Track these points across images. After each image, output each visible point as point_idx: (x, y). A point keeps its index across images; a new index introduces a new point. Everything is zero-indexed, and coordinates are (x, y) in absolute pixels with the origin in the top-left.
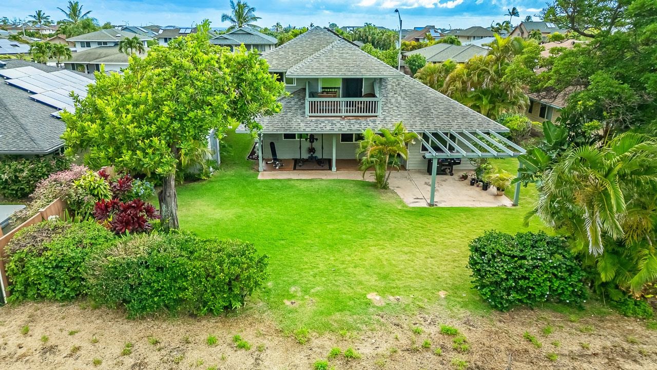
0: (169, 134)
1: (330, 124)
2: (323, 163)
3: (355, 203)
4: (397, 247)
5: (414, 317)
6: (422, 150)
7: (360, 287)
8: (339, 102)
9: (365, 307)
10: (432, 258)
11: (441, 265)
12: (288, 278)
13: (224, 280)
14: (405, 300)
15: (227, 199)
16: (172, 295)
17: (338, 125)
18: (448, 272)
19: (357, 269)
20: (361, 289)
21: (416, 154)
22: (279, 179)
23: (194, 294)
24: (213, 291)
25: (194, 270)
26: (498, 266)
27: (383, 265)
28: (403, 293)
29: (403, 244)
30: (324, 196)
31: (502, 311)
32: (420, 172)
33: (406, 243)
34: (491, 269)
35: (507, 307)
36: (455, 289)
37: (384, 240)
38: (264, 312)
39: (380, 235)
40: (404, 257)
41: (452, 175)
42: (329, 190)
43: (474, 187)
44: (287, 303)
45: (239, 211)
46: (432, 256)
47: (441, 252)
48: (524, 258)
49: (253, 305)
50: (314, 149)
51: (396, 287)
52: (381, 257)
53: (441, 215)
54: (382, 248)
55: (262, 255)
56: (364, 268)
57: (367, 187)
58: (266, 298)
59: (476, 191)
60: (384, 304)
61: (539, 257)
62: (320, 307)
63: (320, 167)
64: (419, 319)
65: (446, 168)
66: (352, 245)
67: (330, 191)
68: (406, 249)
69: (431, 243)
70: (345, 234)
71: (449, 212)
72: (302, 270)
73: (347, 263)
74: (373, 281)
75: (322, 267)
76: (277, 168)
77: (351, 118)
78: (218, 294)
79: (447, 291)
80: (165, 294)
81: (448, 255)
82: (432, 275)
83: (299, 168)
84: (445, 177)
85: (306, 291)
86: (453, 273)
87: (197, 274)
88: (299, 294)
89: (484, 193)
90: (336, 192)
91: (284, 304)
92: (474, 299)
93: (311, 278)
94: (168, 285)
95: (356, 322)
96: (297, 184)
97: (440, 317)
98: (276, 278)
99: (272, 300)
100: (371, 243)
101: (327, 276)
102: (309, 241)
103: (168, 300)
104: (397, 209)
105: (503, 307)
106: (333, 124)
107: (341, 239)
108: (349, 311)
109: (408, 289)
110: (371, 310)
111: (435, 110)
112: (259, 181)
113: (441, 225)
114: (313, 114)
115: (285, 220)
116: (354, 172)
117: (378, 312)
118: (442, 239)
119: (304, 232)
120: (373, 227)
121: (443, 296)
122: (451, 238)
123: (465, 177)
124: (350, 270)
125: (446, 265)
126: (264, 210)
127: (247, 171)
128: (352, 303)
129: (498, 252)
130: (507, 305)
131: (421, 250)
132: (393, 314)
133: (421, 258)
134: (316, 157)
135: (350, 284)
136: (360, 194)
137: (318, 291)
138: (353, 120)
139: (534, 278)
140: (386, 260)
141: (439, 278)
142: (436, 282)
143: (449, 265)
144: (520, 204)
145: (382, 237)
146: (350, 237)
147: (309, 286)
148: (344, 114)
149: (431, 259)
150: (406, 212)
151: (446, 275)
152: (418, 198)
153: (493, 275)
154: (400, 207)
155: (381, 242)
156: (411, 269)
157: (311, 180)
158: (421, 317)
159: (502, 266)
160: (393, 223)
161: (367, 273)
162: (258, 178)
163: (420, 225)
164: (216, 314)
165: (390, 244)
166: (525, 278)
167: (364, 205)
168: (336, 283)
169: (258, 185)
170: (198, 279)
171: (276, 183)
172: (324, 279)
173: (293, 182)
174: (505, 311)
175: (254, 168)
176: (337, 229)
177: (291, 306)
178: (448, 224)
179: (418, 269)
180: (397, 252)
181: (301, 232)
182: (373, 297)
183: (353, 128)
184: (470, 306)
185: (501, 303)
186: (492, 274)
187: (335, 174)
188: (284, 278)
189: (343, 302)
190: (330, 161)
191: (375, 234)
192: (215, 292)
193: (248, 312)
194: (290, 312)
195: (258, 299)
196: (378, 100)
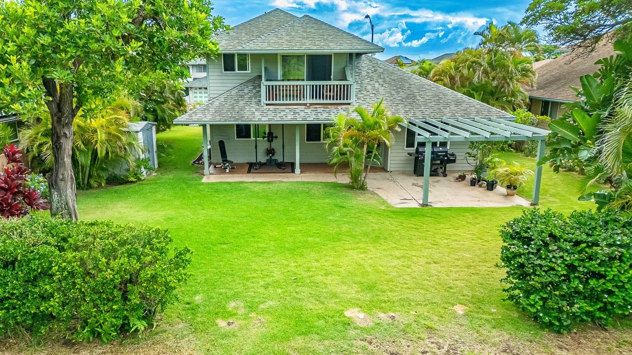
0: (35, 56)
1: (292, 113)
2: (285, 166)
3: (324, 203)
4: (385, 250)
5: (422, 342)
6: (407, 147)
7: (334, 301)
8: (303, 86)
9: (342, 329)
10: (435, 263)
11: (451, 271)
12: (227, 290)
13: (112, 280)
14: (403, 317)
15: (156, 202)
16: (28, 307)
17: (302, 114)
18: (463, 280)
19: (329, 277)
20: (335, 303)
21: (401, 151)
22: (228, 181)
23: (64, 305)
24: (96, 300)
25: (64, 264)
26: (554, 257)
27: (367, 272)
28: (400, 309)
29: (393, 247)
30: (284, 198)
31: (559, 332)
32: (404, 173)
33: (396, 246)
34: (543, 263)
35: (568, 326)
36: (478, 303)
37: (366, 242)
38: (183, 337)
39: (359, 237)
40: (396, 262)
41: (445, 175)
42: (290, 192)
43: (477, 187)
44: (222, 323)
45: (171, 213)
46: (435, 261)
47: (448, 256)
48: (596, 244)
49: (168, 327)
50: (273, 150)
51: (388, 301)
52: (362, 262)
53: (439, 215)
54: (364, 252)
55: (181, 248)
56: (339, 275)
57: (339, 188)
58: (189, 317)
59: (479, 191)
60: (371, 324)
61: (618, 243)
62: (273, 329)
63: (281, 171)
64: (430, 345)
65: (438, 168)
66: (321, 248)
67: (292, 193)
68: (397, 253)
69: (431, 246)
70: (310, 236)
71: (449, 212)
72: (248, 279)
73: (314, 269)
74: (353, 292)
75: (277, 275)
76: (228, 171)
77: (318, 106)
78: (104, 304)
79: (465, 305)
80: (17, 307)
81: (458, 260)
82: (440, 284)
83: (254, 171)
84: (437, 178)
85: (251, 307)
86: (470, 282)
87: (68, 272)
88: (241, 311)
89: (490, 193)
90: (300, 193)
91: (217, 325)
92: (510, 316)
93: (262, 290)
94: (22, 291)
95: (328, 350)
96: (251, 186)
97: (463, 342)
98: (208, 290)
99: (199, 319)
100: (347, 247)
101: (284, 287)
102: (260, 245)
103: (22, 316)
104: (380, 209)
105: (562, 326)
106: (295, 113)
107: (306, 242)
108: (318, 334)
109: (406, 303)
110: (352, 333)
111: (422, 97)
112: (203, 184)
113: (442, 225)
114: (271, 102)
115: (230, 222)
116: (323, 174)
117: (363, 336)
118: (446, 241)
119: (255, 235)
120: (350, 229)
121: (462, 313)
122: (458, 240)
123: (462, 178)
124: (319, 278)
125: (458, 271)
126: (204, 211)
127: (189, 175)
128: (321, 323)
129: (551, 235)
130: (569, 322)
131: (418, 254)
132: (388, 338)
133: (421, 264)
134: (276, 160)
135: (320, 297)
136: (330, 195)
137: (271, 307)
138: (320, 109)
139: (614, 276)
140: (370, 265)
141: (451, 288)
142: (447, 294)
143: (462, 271)
144: (541, 204)
145: (363, 240)
146: (318, 240)
147: (257, 300)
148: (309, 101)
149: (434, 265)
150: (393, 212)
151: (460, 284)
152: (405, 199)
153: (546, 272)
154: (383, 208)
155: (362, 245)
156: (406, 277)
157: (268, 183)
158: (432, 343)
159: (562, 257)
160: (376, 224)
161: (344, 283)
162: (202, 181)
163: (413, 226)
164: (106, 341)
165: (374, 247)
166: (599, 276)
167: (336, 205)
168: (298, 296)
169: (201, 187)
170: (70, 281)
171: (225, 186)
172: (279, 291)
173: (245, 185)
174: (565, 332)
175: (198, 172)
176: (301, 231)
177: (228, 328)
178: (451, 225)
179: (418, 278)
180: (385, 256)
181: (251, 235)
182: (354, 314)
183: (321, 117)
184: (507, 326)
185: (559, 320)
186: (544, 271)
187: (298, 176)
188: (221, 290)
189: (308, 322)
190: (293, 165)
191: (354, 237)
192: (99, 302)
193: (157, 337)
194: (225, 336)
195: (177, 319)
196: (350, 85)
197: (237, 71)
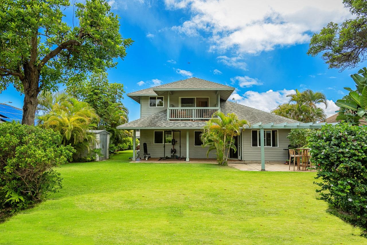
1: (184, 124)
2: (181, 158)
8: (191, 110)
17: (190, 124)
50: (175, 150)
53: (271, 173)
57: (210, 165)
76: (147, 159)
83: (162, 160)
114: (173, 119)
116: (203, 161)
127: (124, 161)
134: (176, 155)
138: (201, 122)
148: (194, 118)
150: (241, 172)
152: (251, 169)
154: (235, 171)
183: (200, 126)
187: (188, 162)
196: (218, 109)
197: (157, 107)
